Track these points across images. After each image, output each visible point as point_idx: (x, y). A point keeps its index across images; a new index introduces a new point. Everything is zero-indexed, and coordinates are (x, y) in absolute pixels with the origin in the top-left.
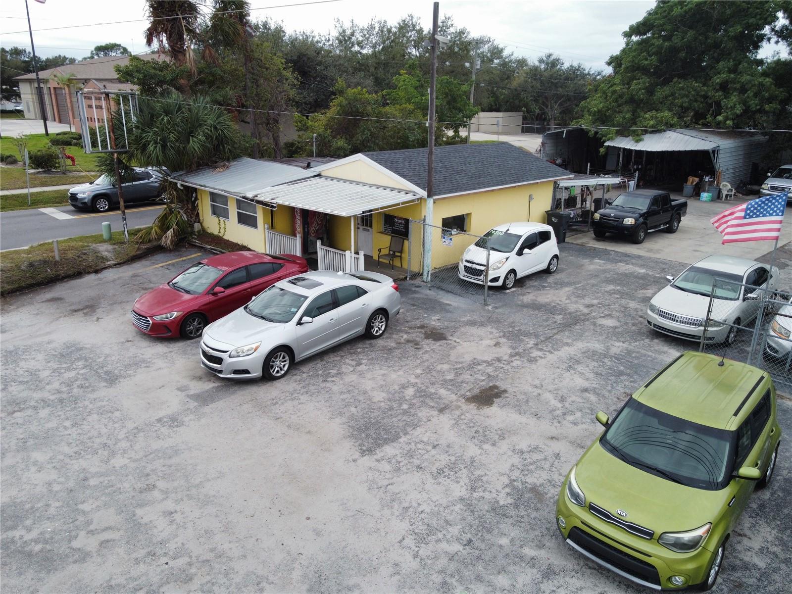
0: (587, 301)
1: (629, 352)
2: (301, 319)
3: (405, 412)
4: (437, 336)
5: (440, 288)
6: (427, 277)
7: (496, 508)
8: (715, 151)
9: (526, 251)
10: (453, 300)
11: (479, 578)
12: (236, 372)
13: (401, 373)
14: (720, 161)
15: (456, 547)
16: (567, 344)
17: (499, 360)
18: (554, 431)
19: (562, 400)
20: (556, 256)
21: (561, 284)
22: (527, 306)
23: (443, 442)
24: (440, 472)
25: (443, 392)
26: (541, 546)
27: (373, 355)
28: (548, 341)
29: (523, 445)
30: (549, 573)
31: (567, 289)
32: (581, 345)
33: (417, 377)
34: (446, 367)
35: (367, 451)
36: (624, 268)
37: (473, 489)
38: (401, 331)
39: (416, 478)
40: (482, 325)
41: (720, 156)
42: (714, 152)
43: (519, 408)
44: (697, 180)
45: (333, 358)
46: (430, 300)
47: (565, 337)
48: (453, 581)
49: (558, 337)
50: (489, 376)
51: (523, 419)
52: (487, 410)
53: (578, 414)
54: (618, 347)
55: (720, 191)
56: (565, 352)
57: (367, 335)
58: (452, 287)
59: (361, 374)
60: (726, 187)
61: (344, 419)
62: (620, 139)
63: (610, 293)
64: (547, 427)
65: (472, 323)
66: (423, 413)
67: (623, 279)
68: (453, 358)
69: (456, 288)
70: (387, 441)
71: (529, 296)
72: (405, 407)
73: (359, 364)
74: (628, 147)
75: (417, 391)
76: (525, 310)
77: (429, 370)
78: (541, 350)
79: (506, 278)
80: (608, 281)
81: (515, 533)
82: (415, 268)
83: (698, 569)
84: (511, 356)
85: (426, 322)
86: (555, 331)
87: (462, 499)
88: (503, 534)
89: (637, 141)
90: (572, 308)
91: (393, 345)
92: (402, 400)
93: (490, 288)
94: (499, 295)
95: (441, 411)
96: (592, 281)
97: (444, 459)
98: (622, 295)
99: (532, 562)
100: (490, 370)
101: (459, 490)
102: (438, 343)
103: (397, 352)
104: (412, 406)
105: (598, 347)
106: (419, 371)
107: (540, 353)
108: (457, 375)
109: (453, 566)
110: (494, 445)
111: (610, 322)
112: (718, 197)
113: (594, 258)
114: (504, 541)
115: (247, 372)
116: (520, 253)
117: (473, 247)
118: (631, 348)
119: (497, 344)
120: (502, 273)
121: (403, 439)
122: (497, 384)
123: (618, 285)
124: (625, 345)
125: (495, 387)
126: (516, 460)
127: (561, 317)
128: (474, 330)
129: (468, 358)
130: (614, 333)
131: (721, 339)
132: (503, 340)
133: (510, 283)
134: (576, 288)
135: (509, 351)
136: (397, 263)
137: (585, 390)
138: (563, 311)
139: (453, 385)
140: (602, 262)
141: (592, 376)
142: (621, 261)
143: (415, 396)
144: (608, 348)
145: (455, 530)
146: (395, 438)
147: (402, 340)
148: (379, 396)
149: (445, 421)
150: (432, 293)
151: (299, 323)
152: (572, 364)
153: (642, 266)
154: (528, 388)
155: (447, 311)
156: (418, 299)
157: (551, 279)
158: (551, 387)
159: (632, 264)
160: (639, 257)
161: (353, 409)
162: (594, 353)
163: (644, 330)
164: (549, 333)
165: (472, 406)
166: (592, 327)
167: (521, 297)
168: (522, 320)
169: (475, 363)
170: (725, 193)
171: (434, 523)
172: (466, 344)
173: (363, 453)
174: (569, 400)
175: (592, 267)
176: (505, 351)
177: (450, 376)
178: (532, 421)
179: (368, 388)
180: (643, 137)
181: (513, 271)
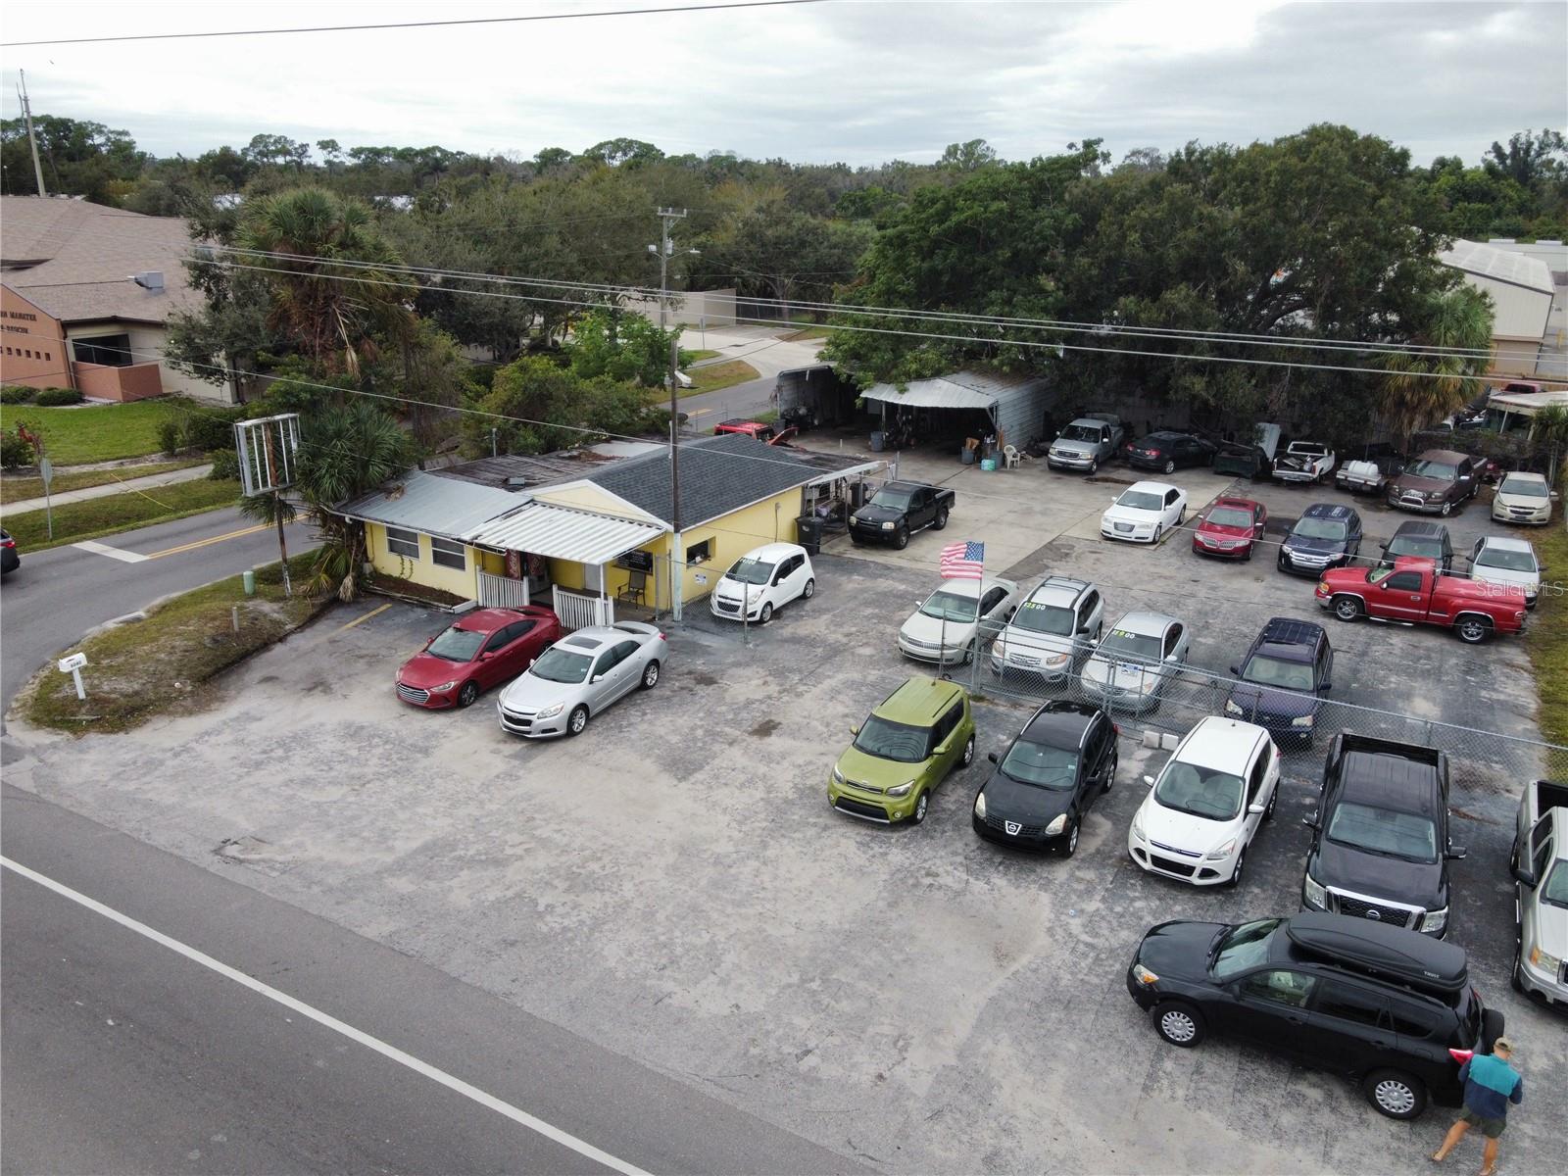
0: (846, 629)
1: (883, 679)
2: (592, 678)
3: (701, 749)
4: (707, 680)
5: (693, 628)
6: (677, 615)
7: (786, 801)
8: (993, 409)
9: (781, 580)
10: (713, 642)
11: (783, 836)
12: (544, 731)
13: (685, 718)
14: (1000, 419)
15: (764, 824)
16: (829, 677)
17: (770, 697)
18: (822, 748)
19: (828, 725)
20: (811, 580)
21: (819, 612)
22: (786, 641)
23: (738, 766)
24: (742, 785)
25: (727, 730)
26: (819, 816)
27: (654, 704)
28: (811, 676)
29: (801, 761)
30: (826, 828)
31: (825, 617)
32: (841, 676)
33: (701, 719)
34: (724, 708)
35: (683, 778)
36: (884, 584)
37: (769, 792)
38: (672, 679)
39: (726, 791)
40: (748, 665)
41: (1000, 413)
42: (991, 409)
43: (793, 735)
44: (977, 442)
45: (618, 712)
46: (688, 642)
47: (826, 669)
48: (768, 839)
49: (820, 670)
50: (764, 712)
51: (797, 743)
52: (767, 740)
53: (841, 735)
54: (873, 675)
55: (1004, 456)
56: (827, 684)
57: (643, 687)
58: (706, 625)
59: (651, 723)
60: (1011, 451)
61: (653, 759)
62: (880, 386)
63: (868, 618)
64: (818, 747)
65: (737, 664)
66: (716, 747)
67: (882, 599)
68: (728, 699)
69: (712, 626)
70: (695, 770)
71: (788, 628)
72: (700, 744)
73: (645, 714)
74: (890, 400)
75: (706, 731)
76: (786, 645)
77: (710, 713)
78: (805, 684)
79: (763, 611)
80: (867, 604)
81: (802, 812)
82: (663, 606)
83: (908, 806)
84: (780, 692)
85: (692, 667)
86: (817, 665)
87: (762, 799)
88: (794, 814)
89: (902, 391)
90: (832, 638)
91: (668, 693)
92: (695, 740)
93: (749, 623)
94: (758, 631)
95: (731, 744)
96: (851, 605)
97: (742, 777)
98: (881, 619)
99: (815, 825)
100: (764, 707)
101: (759, 794)
102: (711, 688)
103: (675, 700)
104: (705, 743)
105: (856, 676)
106: (701, 715)
107: (805, 688)
108: (735, 714)
109: (765, 833)
110: (778, 763)
111: (867, 651)
112: (1002, 463)
113: (851, 573)
114: (796, 817)
115: (554, 730)
116: (775, 584)
117: (724, 580)
118: (885, 675)
119: (765, 683)
120: (758, 607)
121: (707, 768)
122: (773, 718)
123: (877, 607)
124: (880, 673)
125: (771, 721)
126: (797, 771)
127: (821, 649)
128: (740, 671)
129: (742, 699)
130: (871, 662)
131: (960, 659)
132: (770, 679)
133: (767, 616)
134: (834, 615)
135: (778, 688)
136: (640, 601)
137: (846, 716)
138: (823, 642)
139: (736, 723)
140: (861, 578)
141: (851, 703)
142: (880, 576)
143: (705, 735)
144: (865, 677)
145: (763, 816)
146: (701, 768)
147: (676, 688)
148: (674, 739)
149: (735, 752)
150: (687, 634)
151: (591, 682)
152: (834, 694)
153: (902, 581)
154: (798, 719)
155: (709, 654)
156: (677, 642)
157: (808, 606)
158: (818, 716)
159: (893, 579)
160: (900, 569)
161: (657, 751)
162: (853, 682)
163: (898, 656)
164: (811, 667)
165: (755, 738)
166: (850, 657)
167: (780, 631)
168: (786, 656)
169: (749, 703)
170: (1009, 459)
171: (747, 814)
172: (736, 686)
173: (680, 780)
174: (833, 725)
175: (850, 586)
176: (773, 688)
177: (730, 716)
178: (805, 744)
179: (662, 733)
180: (907, 385)
181: (770, 604)
